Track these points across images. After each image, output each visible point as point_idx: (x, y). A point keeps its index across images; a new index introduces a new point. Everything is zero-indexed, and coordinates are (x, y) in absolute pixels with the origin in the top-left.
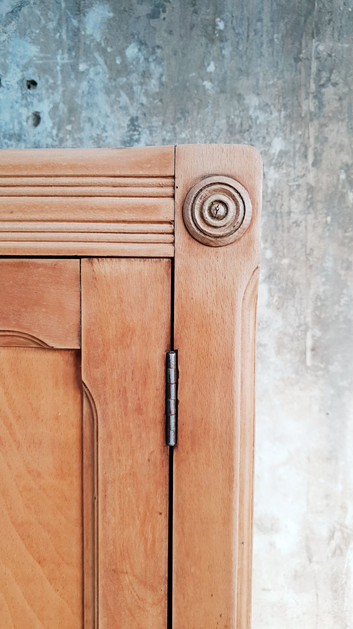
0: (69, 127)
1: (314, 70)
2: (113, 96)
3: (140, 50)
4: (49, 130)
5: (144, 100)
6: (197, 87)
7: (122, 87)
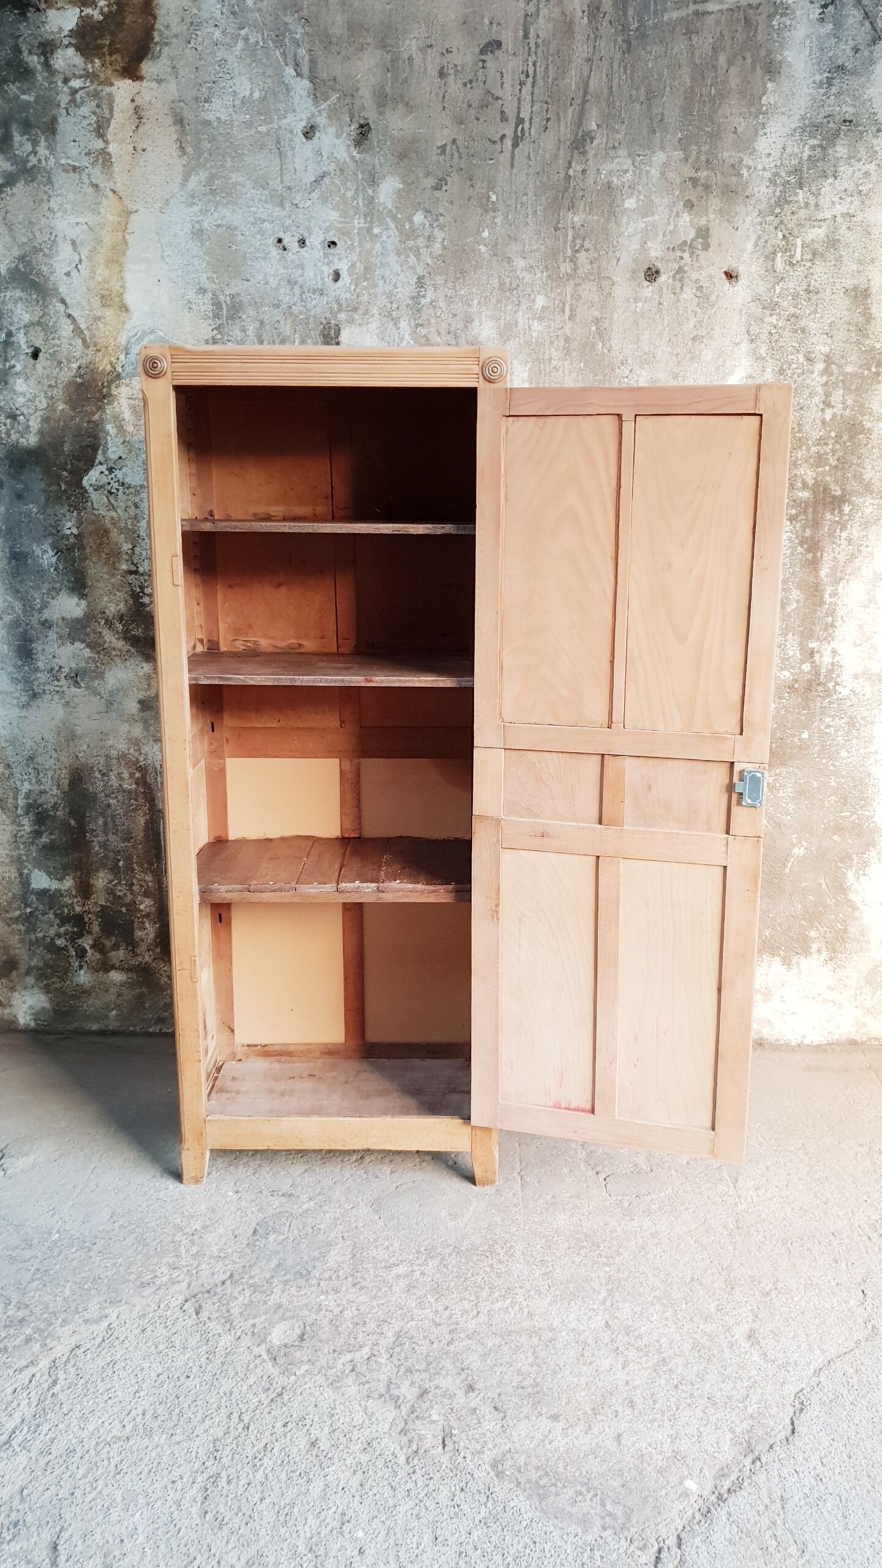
0: (365, 284)
1: (570, 238)
2: (403, 257)
3: (425, 217)
4: (348, 285)
5: (429, 261)
6: (473, 250)
7: (410, 249)
